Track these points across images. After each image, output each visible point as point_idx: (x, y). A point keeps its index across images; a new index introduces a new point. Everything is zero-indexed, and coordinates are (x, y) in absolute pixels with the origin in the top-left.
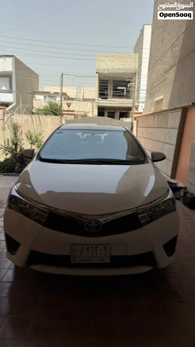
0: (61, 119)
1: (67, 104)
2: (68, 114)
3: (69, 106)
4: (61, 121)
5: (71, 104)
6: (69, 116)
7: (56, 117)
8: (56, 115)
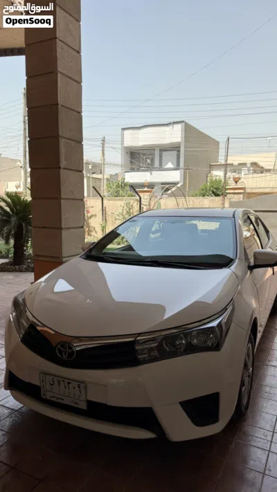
0: (224, 200)
1: (234, 179)
2: (235, 193)
3: (236, 182)
4: (223, 204)
5: (239, 179)
6: (236, 196)
7: (217, 198)
8: (217, 195)
